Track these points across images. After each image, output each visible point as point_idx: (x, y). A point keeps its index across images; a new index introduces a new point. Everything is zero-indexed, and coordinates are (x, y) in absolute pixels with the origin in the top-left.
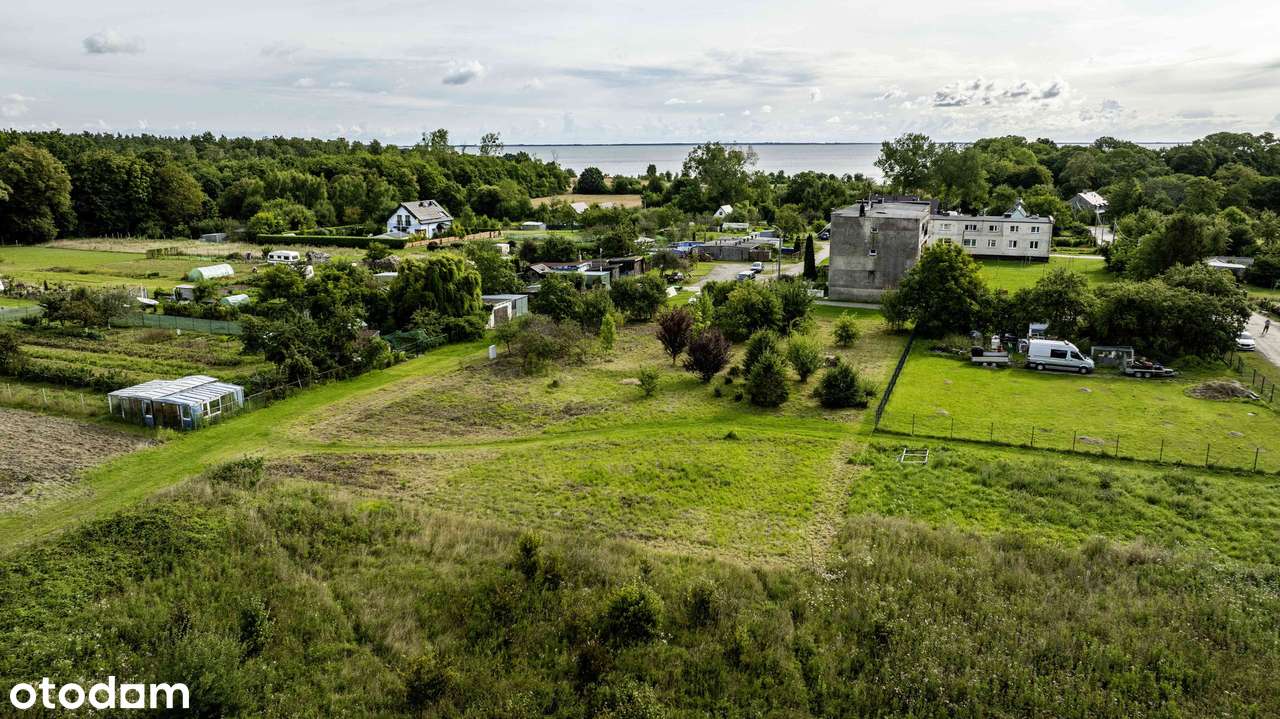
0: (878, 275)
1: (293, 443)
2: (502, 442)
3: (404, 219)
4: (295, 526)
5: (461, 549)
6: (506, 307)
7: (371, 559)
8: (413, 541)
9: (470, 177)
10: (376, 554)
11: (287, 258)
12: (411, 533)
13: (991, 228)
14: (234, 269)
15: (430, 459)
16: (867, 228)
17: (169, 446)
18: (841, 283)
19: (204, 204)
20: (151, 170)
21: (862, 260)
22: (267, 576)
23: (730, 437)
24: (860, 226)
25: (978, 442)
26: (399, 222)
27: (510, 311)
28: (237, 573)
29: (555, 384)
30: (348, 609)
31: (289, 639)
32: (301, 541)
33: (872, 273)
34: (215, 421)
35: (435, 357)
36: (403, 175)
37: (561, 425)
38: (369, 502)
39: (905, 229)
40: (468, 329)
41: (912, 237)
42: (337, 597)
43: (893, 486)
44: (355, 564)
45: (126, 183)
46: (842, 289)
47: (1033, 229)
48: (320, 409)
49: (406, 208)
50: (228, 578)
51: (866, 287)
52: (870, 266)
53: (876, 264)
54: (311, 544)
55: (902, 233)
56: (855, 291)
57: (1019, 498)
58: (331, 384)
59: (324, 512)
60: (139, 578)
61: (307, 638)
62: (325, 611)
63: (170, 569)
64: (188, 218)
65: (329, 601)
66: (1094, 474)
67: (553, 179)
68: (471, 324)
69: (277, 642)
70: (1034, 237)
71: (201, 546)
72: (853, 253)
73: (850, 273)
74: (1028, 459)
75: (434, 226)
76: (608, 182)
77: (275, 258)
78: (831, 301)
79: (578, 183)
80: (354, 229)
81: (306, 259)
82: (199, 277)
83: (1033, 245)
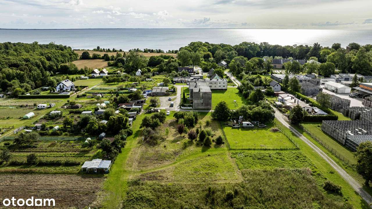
0: (204, 104)
3: (62, 86)
5: (192, 189)
6: (131, 123)
11: (44, 107)
12: (182, 188)
13: (215, 83)
14: (34, 113)
16: (201, 94)
18: (196, 106)
21: (200, 101)
23: (209, 155)
25: (247, 149)
26: (60, 87)
29: (165, 146)
33: (202, 103)
36: (36, 63)
39: (209, 94)
40: (130, 132)
41: (210, 96)
46: (196, 107)
47: (224, 83)
48: (126, 162)
49: (62, 83)
51: (201, 106)
52: (202, 102)
53: (203, 101)
55: (208, 95)
56: (199, 107)
57: (260, 161)
66: (267, 154)
67: (74, 56)
70: (224, 85)
72: (198, 100)
73: (198, 104)
74: (256, 152)
75: (70, 87)
76: (91, 56)
77: (40, 107)
78: (193, 110)
79: (82, 56)
80: (42, 89)
81: (49, 106)
82: (27, 118)
83: (224, 86)
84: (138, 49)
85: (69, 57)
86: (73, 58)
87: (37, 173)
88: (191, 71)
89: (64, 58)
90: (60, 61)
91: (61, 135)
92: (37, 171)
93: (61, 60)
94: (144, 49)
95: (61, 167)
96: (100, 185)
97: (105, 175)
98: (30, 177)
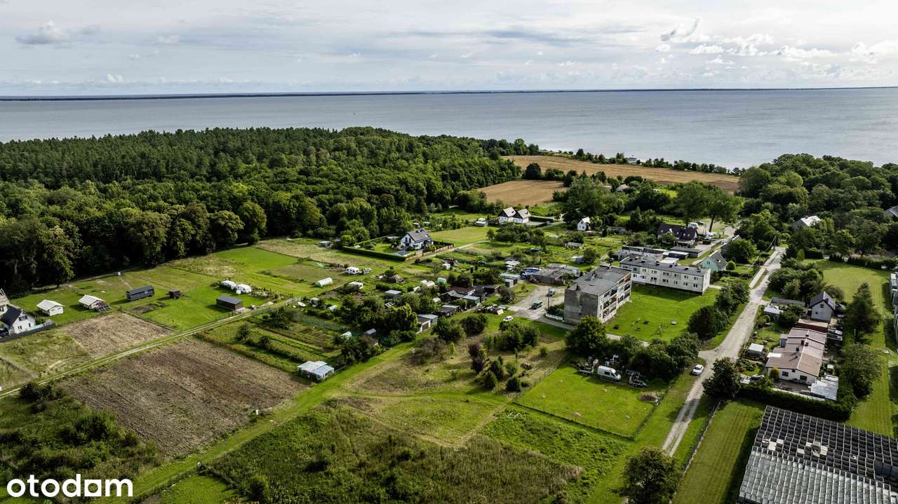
0: (583, 315)
1: (347, 391)
2: (402, 396)
3: (408, 240)
4: (344, 422)
5: (379, 433)
6: (428, 324)
7: (360, 433)
8: (369, 429)
9: (459, 175)
10: (361, 432)
11: (353, 271)
12: (369, 427)
13: (675, 275)
14: (333, 280)
15: (381, 401)
16: (578, 296)
17: (313, 389)
18: (569, 316)
19: (320, 219)
20: (297, 205)
21: (577, 308)
22: (337, 436)
23: (467, 401)
24: (576, 295)
26: (406, 240)
27: (429, 324)
28: (331, 434)
29: (427, 371)
30: (352, 445)
31: (340, 451)
32: (344, 426)
33: (580, 314)
34: (326, 379)
35: (395, 350)
37: (420, 390)
38: (361, 416)
40: (410, 337)
41: (595, 302)
42: (351, 442)
43: (497, 426)
44: (356, 434)
45: (286, 211)
46: (569, 319)
47: (695, 278)
48: (355, 376)
49: (409, 234)
50: (329, 435)
51: (577, 318)
52: (580, 311)
53: (582, 311)
54: (347, 428)
55: (592, 300)
58: (360, 363)
59: (351, 418)
60: (312, 433)
61: (344, 451)
62: (348, 445)
63: (317, 431)
64: (313, 227)
65: (348, 442)
67: (509, 171)
68: (411, 335)
69: (338, 451)
70: (695, 282)
71: (324, 425)
73: (572, 313)
74: (548, 420)
75: (422, 243)
76: (543, 172)
77: (349, 272)
78: (564, 323)
79: (526, 171)
80: (386, 239)
81: (361, 272)
82: (318, 286)
83: (695, 285)
84: (662, 159)
85: (499, 173)
86: (504, 176)
87: (257, 360)
88: (686, 235)
89: (486, 175)
90: (476, 181)
91: (329, 320)
92: (258, 357)
93: (478, 180)
94: (676, 162)
95: (285, 361)
96: (297, 394)
97: (313, 384)
98: (248, 362)
